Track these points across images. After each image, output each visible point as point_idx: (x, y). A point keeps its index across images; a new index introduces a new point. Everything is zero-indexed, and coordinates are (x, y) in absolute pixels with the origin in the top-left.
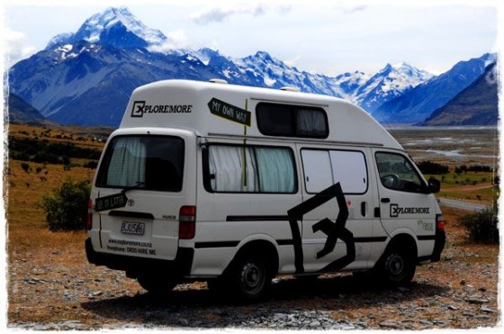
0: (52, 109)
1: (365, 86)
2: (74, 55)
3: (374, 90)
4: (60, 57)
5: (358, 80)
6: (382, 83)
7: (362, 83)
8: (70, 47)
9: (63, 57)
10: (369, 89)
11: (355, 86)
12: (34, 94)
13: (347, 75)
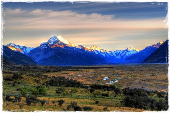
0: (40, 62)
1: (121, 54)
2: (46, 47)
3: (124, 55)
4: (43, 48)
5: (120, 52)
6: (126, 53)
7: (121, 53)
8: (45, 45)
9: (44, 48)
10: (123, 54)
11: (119, 54)
12: (36, 58)
13: (117, 51)
